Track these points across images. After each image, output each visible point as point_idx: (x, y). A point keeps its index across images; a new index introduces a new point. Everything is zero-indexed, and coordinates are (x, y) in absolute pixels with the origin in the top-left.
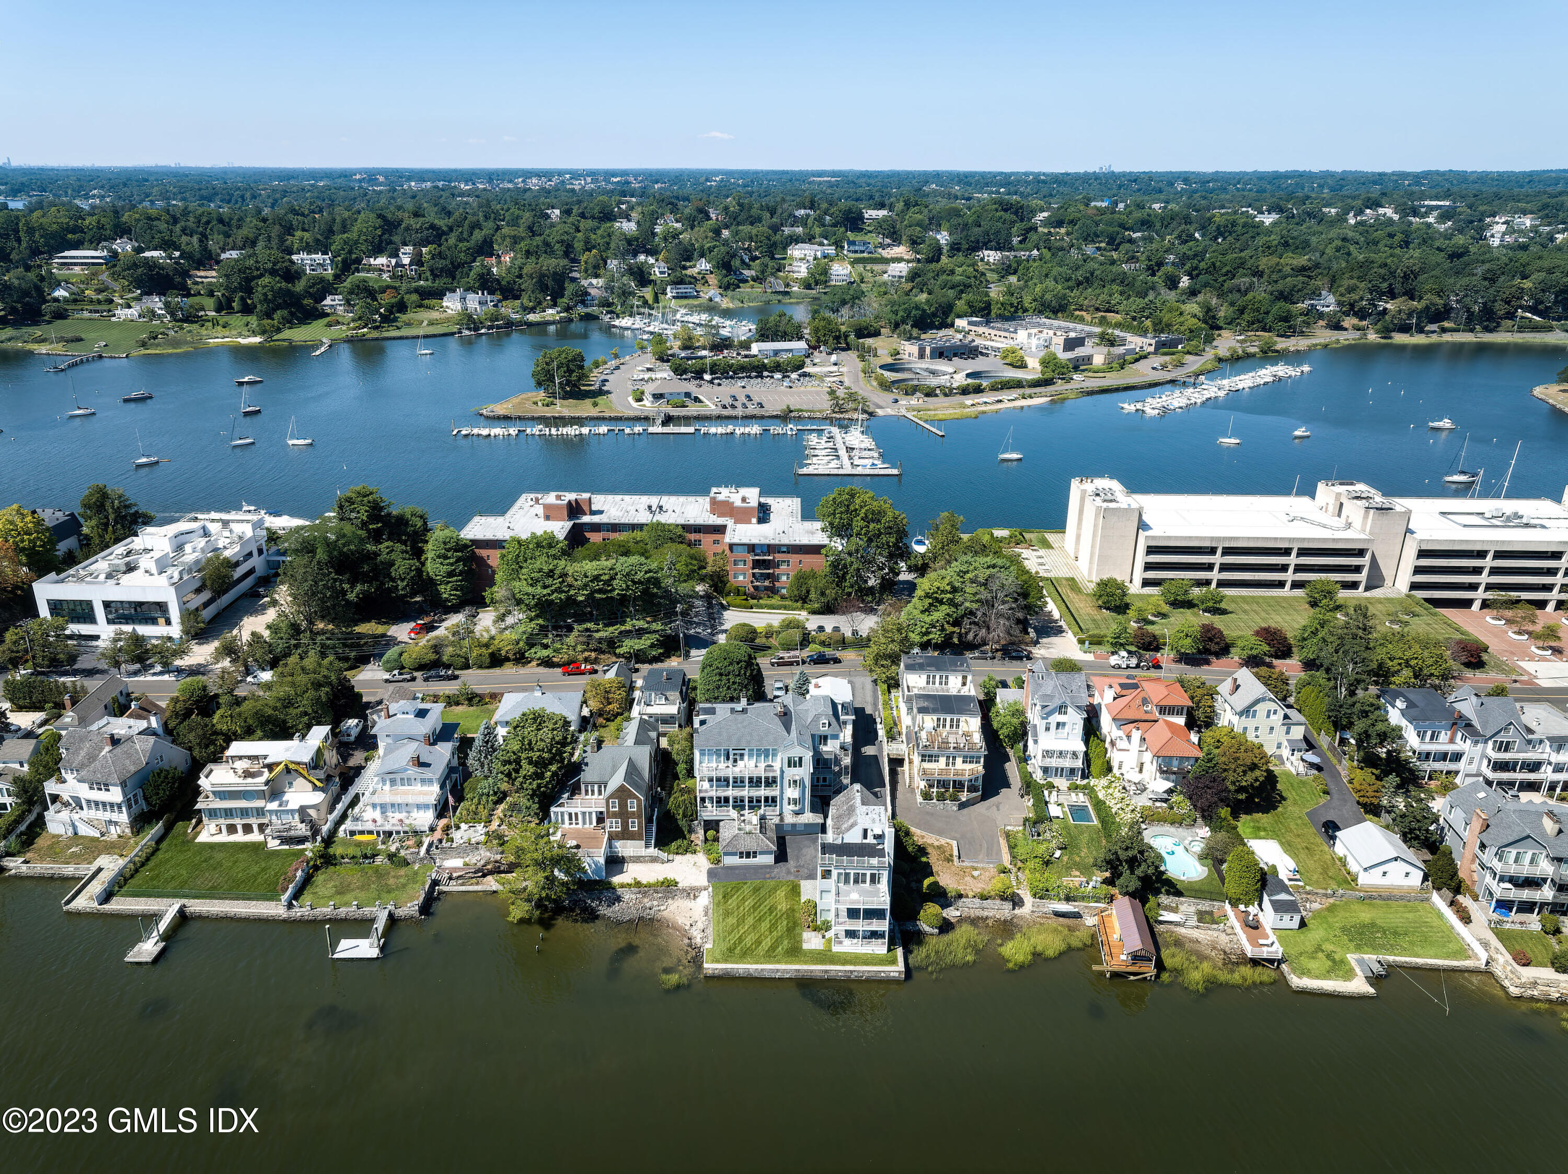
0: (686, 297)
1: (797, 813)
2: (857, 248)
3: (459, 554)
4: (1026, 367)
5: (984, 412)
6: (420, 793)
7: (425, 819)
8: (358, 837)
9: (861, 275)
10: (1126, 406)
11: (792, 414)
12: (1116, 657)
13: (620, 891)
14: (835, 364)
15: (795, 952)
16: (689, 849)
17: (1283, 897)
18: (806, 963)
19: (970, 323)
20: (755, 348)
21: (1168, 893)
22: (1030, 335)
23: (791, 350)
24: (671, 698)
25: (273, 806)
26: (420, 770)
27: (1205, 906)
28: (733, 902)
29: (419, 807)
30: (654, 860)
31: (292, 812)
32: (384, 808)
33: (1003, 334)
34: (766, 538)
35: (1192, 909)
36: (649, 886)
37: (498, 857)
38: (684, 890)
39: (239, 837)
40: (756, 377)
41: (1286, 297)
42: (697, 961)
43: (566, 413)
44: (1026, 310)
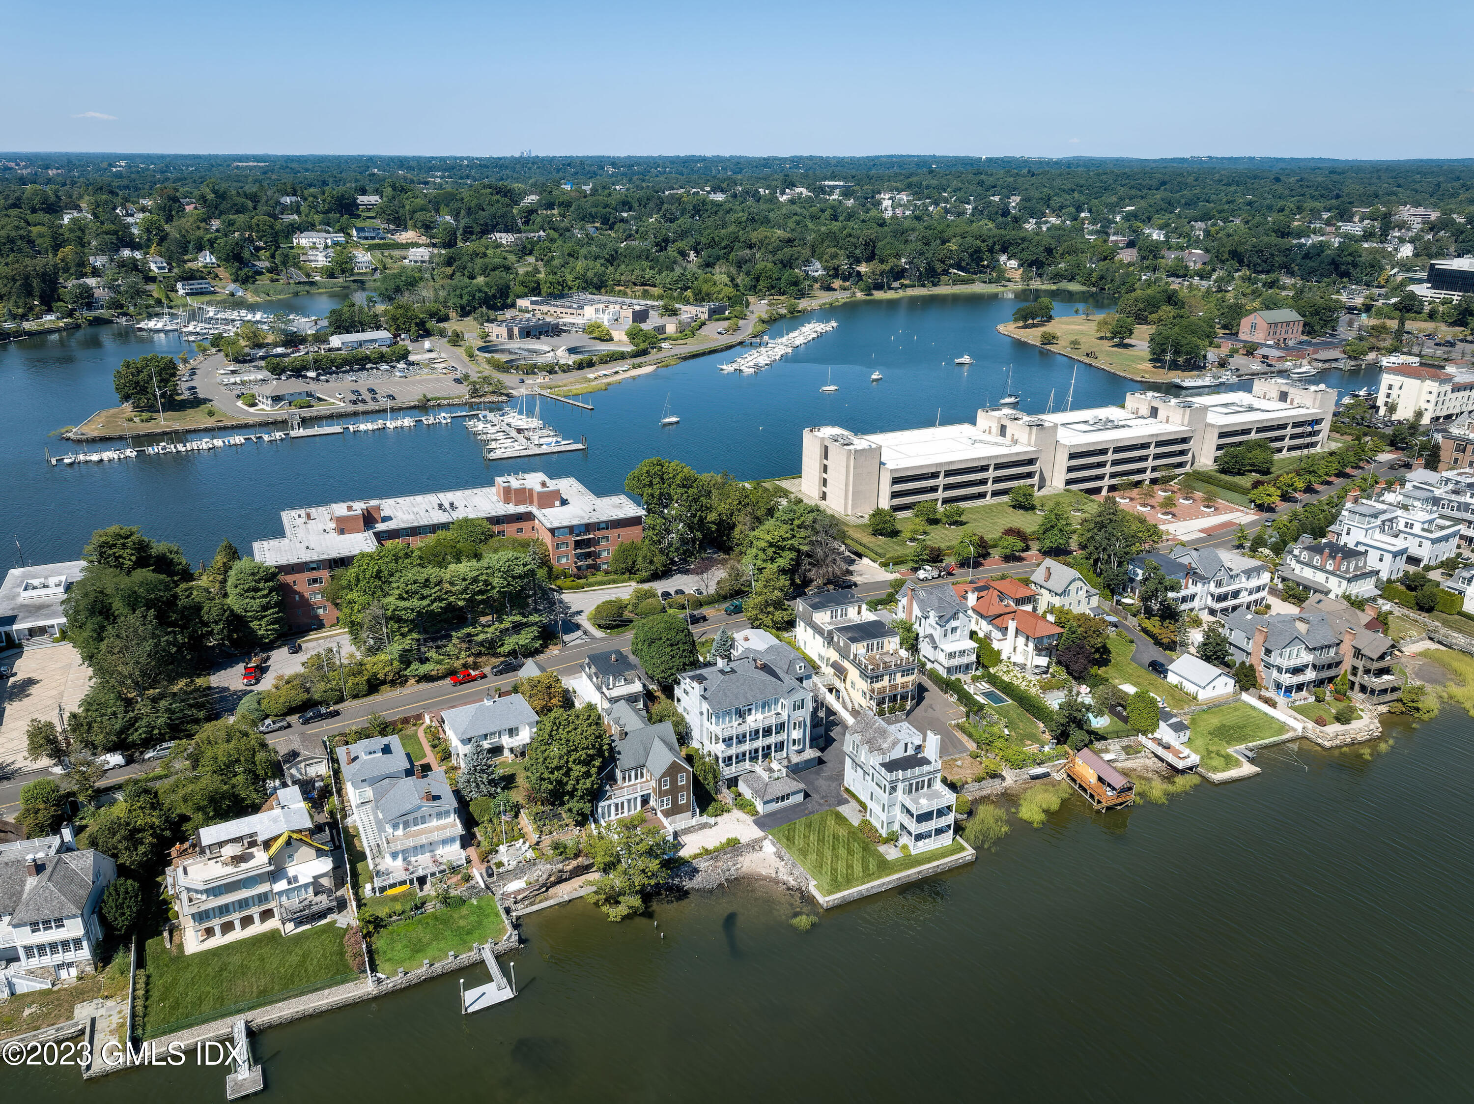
0: (202, 293)
1: (799, 752)
2: (367, 234)
3: (271, 584)
4: (611, 339)
5: (609, 384)
6: (439, 829)
7: (454, 853)
8: (390, 892)
9: (381, 261)
10: (724, 367)
11: (431, 403)
12: (922, 571)
13: (695, 862)
14: (430, 351)
15: (885, 866)
16: (723, 810)
17: (1174, 720)
18: (901, 870)
19: (532, 303)
20: (336, 341)
21: (1098, 740)
22: (597, 310)
23: (375, 341)
24: (629, 677)
25: (281, 885)
26: (435, 804)
27: (1125, 742)
28: (799, 842)
29: (445, 842)
30: (704, 826)
31: (306, 886)
32: (405, 853)
33: (569, 311)
34: (583, 518)
35: (1118, 747)
36: (716, 850)
37: (560, 866)
38: (748, 845)
39: (238, 934)
40: (359, 370)
41: (787, 264)
42: (808, 900)
43: (177, 426)
44: (570, 288)
